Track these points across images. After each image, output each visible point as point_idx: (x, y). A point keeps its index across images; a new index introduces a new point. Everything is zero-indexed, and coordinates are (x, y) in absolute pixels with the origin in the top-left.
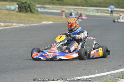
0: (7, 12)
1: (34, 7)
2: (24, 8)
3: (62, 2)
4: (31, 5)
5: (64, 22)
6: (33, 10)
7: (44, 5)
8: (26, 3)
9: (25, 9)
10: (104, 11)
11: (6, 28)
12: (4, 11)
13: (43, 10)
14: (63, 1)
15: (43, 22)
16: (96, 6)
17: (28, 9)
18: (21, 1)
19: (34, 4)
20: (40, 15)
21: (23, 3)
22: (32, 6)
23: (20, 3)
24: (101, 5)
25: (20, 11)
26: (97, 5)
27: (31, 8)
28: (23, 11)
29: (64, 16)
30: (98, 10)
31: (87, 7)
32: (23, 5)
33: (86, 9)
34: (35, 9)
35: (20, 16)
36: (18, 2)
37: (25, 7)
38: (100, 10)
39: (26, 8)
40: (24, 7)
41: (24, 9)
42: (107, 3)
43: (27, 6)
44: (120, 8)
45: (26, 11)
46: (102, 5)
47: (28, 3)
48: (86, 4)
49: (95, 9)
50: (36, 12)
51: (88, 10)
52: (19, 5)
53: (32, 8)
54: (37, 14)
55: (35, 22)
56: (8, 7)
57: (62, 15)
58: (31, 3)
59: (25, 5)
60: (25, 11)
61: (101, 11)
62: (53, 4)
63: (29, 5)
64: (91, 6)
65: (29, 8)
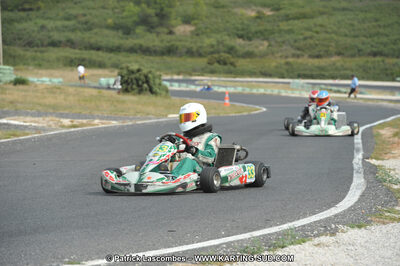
0: (94, 92)
1: (157, 81)
2: (135, 83)
3: (232, 68)
4: (150, 76)
5: (222, 115)
6: (155, 89)
7: (191, 75)
8: (139, 70)
9: (138, 85)
10: (329, 88)
11: (73, 130)
12: (86, 90)
13: (184, 87)
14: (235, 66)
15: (171, 116)
16: (312, 77)
17: (145, 85)
18: (127, 67)
19: (158, 73)
20: (173, 98)
21: (133, 72)
22: (154, 77)
23: (125, 72)
24: (323, 73)
25: (126, 91)
26: (314, 73)
27: (151, 82)
28: (133, 89)
29: (227, 101)
30: (314, 84)
31: (291, 78)
32: (133, 76)
33: (289, 83)
34: (160, 84)
35: (123, 102)
36: (122, 68)
37: (137, 80)
38: (319, 84)
39: (140, 83)
40: (135, 81)
41: (134, 86)
42: (336, 69)
43: (142, 78)
44: (368, 79)
45: (141, 91)
46: (327, 74)
47: (145, 71)
48: (287, 71)
49: (308, 83)
50: (164, 93)
51: (291, 86)
52: (122, 77)
53: (155, 84)
54: (166, 97)
55: (150, 116)
56: (103, 81)
57: (223, 99)
58: (150, 72)
59: (137, 75)
60: (136, 91)
61: (323, 86)
62: (213, 72)
63: (146, 77)
64: (299, 76)
65: (147, 82)
